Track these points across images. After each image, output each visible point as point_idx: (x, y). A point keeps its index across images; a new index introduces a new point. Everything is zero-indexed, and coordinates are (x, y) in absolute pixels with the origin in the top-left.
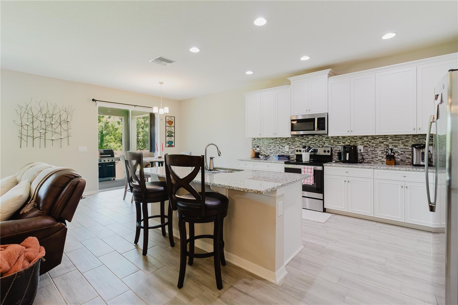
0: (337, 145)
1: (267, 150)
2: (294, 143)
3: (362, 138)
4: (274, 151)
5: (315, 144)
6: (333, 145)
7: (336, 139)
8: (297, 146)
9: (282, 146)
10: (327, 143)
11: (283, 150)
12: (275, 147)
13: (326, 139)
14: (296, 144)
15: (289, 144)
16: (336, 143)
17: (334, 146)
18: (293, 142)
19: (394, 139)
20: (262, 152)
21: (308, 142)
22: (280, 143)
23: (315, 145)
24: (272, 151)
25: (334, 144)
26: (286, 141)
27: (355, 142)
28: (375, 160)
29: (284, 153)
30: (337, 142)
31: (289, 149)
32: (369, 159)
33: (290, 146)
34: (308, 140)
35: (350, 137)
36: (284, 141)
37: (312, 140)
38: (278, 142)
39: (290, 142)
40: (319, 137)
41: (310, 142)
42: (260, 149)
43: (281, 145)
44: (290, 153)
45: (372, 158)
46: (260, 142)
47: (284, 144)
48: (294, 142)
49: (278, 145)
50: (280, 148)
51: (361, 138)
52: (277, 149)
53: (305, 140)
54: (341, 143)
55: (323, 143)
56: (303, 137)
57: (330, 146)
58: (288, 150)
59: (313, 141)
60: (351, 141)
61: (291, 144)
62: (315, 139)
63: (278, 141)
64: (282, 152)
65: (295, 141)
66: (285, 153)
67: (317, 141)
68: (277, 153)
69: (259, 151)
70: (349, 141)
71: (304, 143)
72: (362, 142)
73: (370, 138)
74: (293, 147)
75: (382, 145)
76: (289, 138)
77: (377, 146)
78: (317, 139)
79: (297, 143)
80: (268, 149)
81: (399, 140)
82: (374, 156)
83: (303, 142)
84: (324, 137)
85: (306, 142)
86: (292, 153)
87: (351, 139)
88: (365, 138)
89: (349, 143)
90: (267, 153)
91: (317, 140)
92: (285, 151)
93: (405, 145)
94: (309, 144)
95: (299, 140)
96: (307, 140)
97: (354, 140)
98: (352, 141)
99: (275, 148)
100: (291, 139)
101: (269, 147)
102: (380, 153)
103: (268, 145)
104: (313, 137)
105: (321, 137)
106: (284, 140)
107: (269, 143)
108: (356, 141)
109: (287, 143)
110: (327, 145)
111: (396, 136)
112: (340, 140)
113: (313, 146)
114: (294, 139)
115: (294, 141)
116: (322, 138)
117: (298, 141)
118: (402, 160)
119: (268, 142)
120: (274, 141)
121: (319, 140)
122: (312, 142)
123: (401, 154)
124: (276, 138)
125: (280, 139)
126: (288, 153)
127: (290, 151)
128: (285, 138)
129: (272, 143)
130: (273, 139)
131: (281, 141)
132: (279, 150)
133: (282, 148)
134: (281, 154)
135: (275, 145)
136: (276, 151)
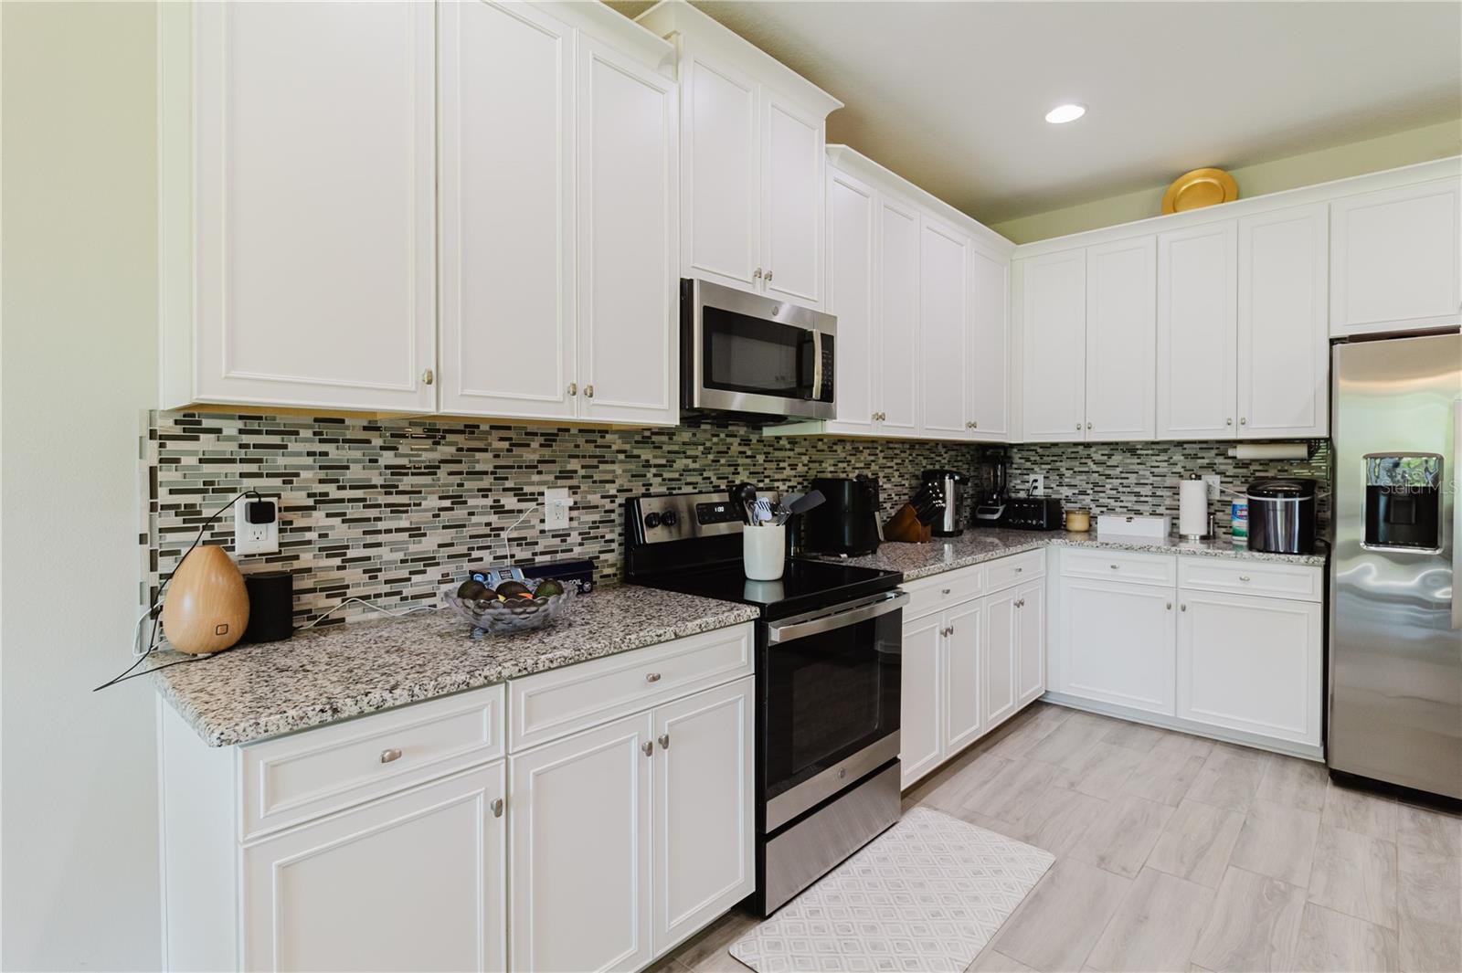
0: (776, 477)
1: (370, 539)
2: (602, 467)
4: (448, 536)
5: (701, 471)
7: (770, 449)
8: (616, 486)
9: (517, 492)
11: (526, 525)
12: (458, 500)
15: (566, 475)
18: (594, 462)
20: (307, 559)
21: (670, 463)
22: (501, 473)
23: (699, 479)
24: (428, 545)
26: (547, 453)
29: (538, 549)
31: (575, 514)
33: (574, 490)
36: (536, 457)
37: (689, 453)
38: (485, 462)
39: (574, 465)
40: (718, 436)
41: (681, 463)
42: (290, 537)
43: (509, 484)
44: (575, 538)
46: (281, 461)
47: (535, 478)
48: (601, 460)
49: (487, 482)
50: (498, 509)
52: (475, 519)
53: (658, 452)
55: (732, 469)
58: (563, 524)
59: (694, 459)
61: (582, 472)
62: (701, 448)
63: (489, 455)
64: (519, 541)
65: (608, 457)
66: (544, 544)
67: (711, 457)
68: (475, 554)
69: (271, 558)
71: (653, 470)
74: (594, 499)
76: (568, 430)
78: (708, 444)
79: (618, 469)
80: (381, 526)
83: (647, 465)
84: (735, 436)
86: (586, 537)
90: (367, 565)
91: (707, 451)
92: (547, 526)
94: (676, 475)
95: (627, 447)
96: (666, 448)
99: (460, 513)
100: (581, 441)
101: (396, 509)
103: (389, 489)
104: (694, 435)
105: (722, 436)
107: (397, 470)
109: (556, 468)
113: (694, 484)
114: (599, 441)
115: (598, 452)
116: (729, 440)
117: (621, 457)
119: (388, 458)
120: (446, 451)
121: (715, 449)
124: (470, 428)
125: (502, 439)
126: (562, 541)
127: (575, 524)
128: (542, 435)
129: (432, 469)
130: (444, 438)
131: (509, 450)
132: (492, 530)
133: (520, 511)
134: (512, 556)
135: (461, 485)
136: (471, 537)
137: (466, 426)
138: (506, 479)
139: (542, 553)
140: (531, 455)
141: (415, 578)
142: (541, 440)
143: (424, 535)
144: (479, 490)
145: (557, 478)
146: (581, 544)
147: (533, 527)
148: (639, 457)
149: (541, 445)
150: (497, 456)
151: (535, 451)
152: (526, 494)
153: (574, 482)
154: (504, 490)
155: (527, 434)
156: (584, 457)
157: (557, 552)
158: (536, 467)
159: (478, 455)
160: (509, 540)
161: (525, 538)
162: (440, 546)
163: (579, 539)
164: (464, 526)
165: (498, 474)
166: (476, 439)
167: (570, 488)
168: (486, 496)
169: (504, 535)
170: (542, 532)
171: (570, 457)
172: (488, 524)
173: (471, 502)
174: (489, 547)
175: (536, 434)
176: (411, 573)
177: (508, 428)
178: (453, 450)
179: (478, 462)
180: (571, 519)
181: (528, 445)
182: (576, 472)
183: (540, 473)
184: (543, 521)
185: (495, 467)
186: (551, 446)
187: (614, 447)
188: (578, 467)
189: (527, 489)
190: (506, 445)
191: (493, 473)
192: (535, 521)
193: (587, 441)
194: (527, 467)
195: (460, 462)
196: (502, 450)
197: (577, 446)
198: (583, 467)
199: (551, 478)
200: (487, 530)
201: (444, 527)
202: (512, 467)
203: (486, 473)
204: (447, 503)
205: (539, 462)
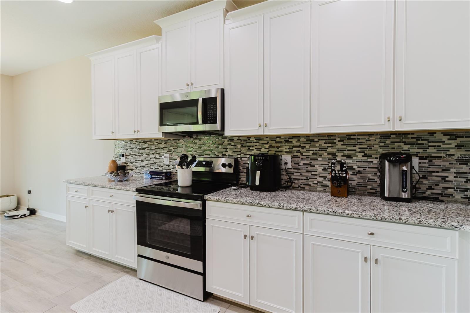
0: (248, 153)
3: (290, 140)
4: (147, 162)
5: (211, 150)
6: (239, 153)
9: (159, 154)
10: (230, 149)
12: (149, 155)
13: (229, 142)
14: (180, 152)
15: (169, 150)
16: (244, 150)
17: (242, 155)
18: (176, 147)
20: (129, 164)
23: (211, 153)
24: (144, 164)
25: (242, 152)
26: (165, 145)
27: (278, 147)
28: (311, 183)
29: (163, 168)
30: (247, 148)
31: (171, 160)
32: (301, 181)
33: (171, 154)
34: (200, 143)
36: (163, 146)
38: (153, 147)
39: (171, 148)
40: (219, 138)
41: (203, 148)
42: (127, 160)
43: (158, 152)
44: (171, 167)
45: (307, 179)
46: (126, 147)
47: (163, 151)
49: (153, 152)
50: (156, 158)
51: (288, 139)
52: (151, 160)
53: (196, 144)
54: (253, 150)
55: (225, 150)
57: (235, 154)
58: (168, 163)
59: (209, 147)
60: (271, 146)
61: (173, 150)
62: (211, 143)
63: (154, 146)
64: (160, 166)
65: (180, 146)
66: (165, 167)
67: (215, 146)
68: (152, 167)
69: (125, 163)
70: (267, 146)
71: (194, 150)
72: (288, 147)
73: (302, 139)
74: (176, 157)
76: (170, 139)
78: (214, 141)
80: (138, 159)
82: (309, 174)
83: (192, 148)
84: (226, 138)
85: (197, 148)
87: (270, 142)
88: (294, 141)
89: (267, 150)
90: (136, 166)
91: (214, 144)
96: (198, 143)
97: (276, 145)
98: (273, 145)
99: (149, 158)
101: (140, 156)
103: (139, 152)
104: (209, 138)
106: (163, 143)
107: (140, 149)
108: (279, 145)
109: (167, 149)
110: (230, 152)
113: (209, 155)
116: (223, 140)
119: (138, 147)
120: (147, 145)
121: (217, 143)
122: (207, 148)
124: (151, 140)
125: (156, 142)
126: (168, 167)
127: (171, 163)
128: (164, 141)
129: (144, 149)
130: (146, 143)
131: (158, 145)
132: (154, 162)
133: (160, 159)
134: (158, 169)
135: (149, 152)
136: (151, 163)
137: (150, 140)
138: (157, 151)
139: (164, 169)
140: (162, 146)
141: (142, 170)
142: (164, 142)
143: (143, 162)
144: (152, 154)
145: (167, 151)
146: (173, 168)
147: (162, 163)
149: (164, 144)
150: (155, 146)
151: (163, 145)
152: (161, 155)
153: (171, 153)
154: (157, 154)
155: (161, 141)
156: (174, 146)
157: (167, 169)
158: (163, 149)
159: (152, 146)
160: (157, 165)
161: (161, 165)
162: (146, 164)
163: (172, 167)
164: (149, 161)
165: (156, 150)
166: (152, 143)
167: (170, 154)
168: (153, 155)
169: (156, 164)
170: (164, 164)
171: (171, 146)
172: (154, 161)
173: (151, 156)
174: (154, 166)
175: (163, 141)
176: (142, 169)
177: (157, 140)
178: (148, 145)
179: (152, 147)
180: (170, 162)
181: (161, 144)
182: (171, 150)
183: (164, 150)
184: (164, 161)
185: (155, 149)
186: (166, 144)
188: (172, 149)
189: (161, 154)
190: (157, 144)
191: (155, 150)
192: (163, 161)
193: (175, 142)
194: (161, 149)
195: (149, 147)
196: (156, 145)
197: (172, 143)
198: (174, 149)
199: (166, 151)
200: (153, 162)
201: (147, 161)
202: (158, 149)
203: (153, 150)
204: (147, 156)
205: (164, 147)
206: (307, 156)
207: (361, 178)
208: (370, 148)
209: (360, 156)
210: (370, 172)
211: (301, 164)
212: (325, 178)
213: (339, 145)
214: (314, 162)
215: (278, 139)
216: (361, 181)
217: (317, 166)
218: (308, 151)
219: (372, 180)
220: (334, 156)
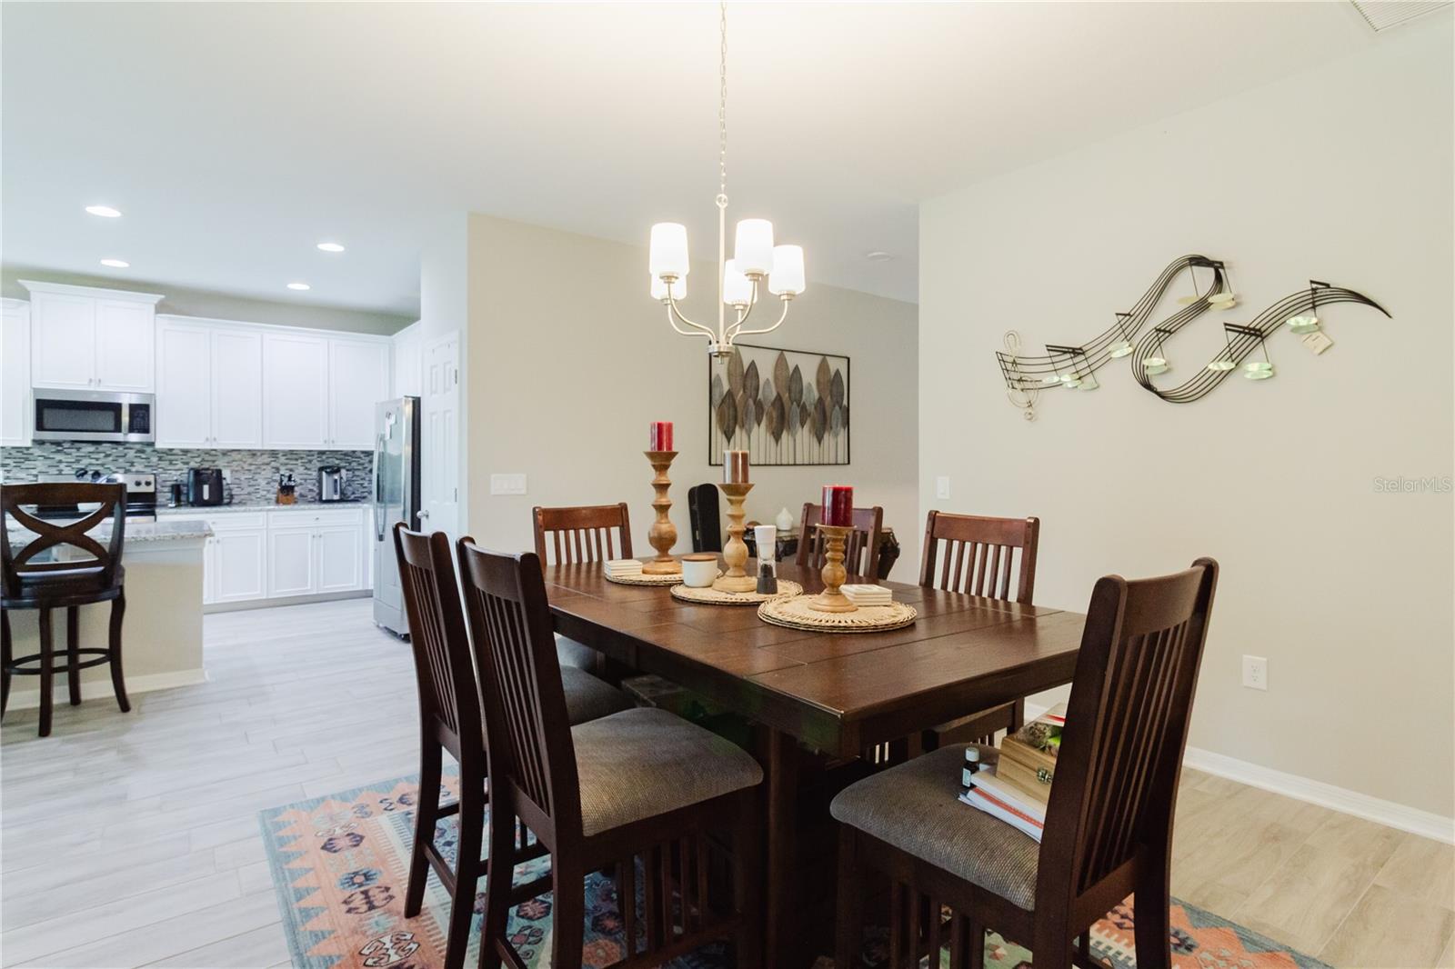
0: (169, 468)
2: (27, 462)
3: (228, 453)
5: (102, 465)
6: (156, 468)
10: (140, 463)
13: (138, 455)
14: (32, 467)
16: (163, 464)
17: (161, 470)
18: (22, 460)
19: (289, 456)
25: (159, 466)
27: (213, 461)
28: (254, 498)
30: (168, 462)
32: (242, 497)
34: (78, 454)
35: (199, 452)
37: (92, 456)
41: (85, 462)
45: (249, 494)
48: (27, 459)
51: (225, 453)
54: (177, 464)
55: (129, 463)
56: (60, 448)
59: (97, 459)
60: (203, 460)
62: (103, 455)
65: (31, 457)
67: (111, 458)
70: (198, 460)
73: (243, 453)
75: (269, 467)
77: (259, 471)
78: (108, 453)
81: (297, 460)
82: (252, 489)
83: (60, 462)
84: (132, 448)
85: (73, 460)
87: (203, 455)
88: (234, 455)
89: (200, 464)
93: (306, 469)
96: (75, 454)
97: (210, 458)
98: (206, 459)
102: (263, 483)
110: (138, 467)
111: (292, 452)
112: (176, 457)
115: (25, 456)
116: (126, 451)
117: (41, 458)
118: (301, 495)
122: (94, 461)
123: (301, 484)
148: (53, 458)
187: (36, 454)
206: (249, 470)
207: (302, 489)
208: (310, 461)
209: (301, 469)
210: (309, 484)
211: (242, 479)
212: (268, 491)
213: (283, 459)
214: (257, 476)
215: (214, 452)
216: (302, 491)
217: (259, 480)
218: (251, 465)
219: (311, 490)
220: (278, 469)
